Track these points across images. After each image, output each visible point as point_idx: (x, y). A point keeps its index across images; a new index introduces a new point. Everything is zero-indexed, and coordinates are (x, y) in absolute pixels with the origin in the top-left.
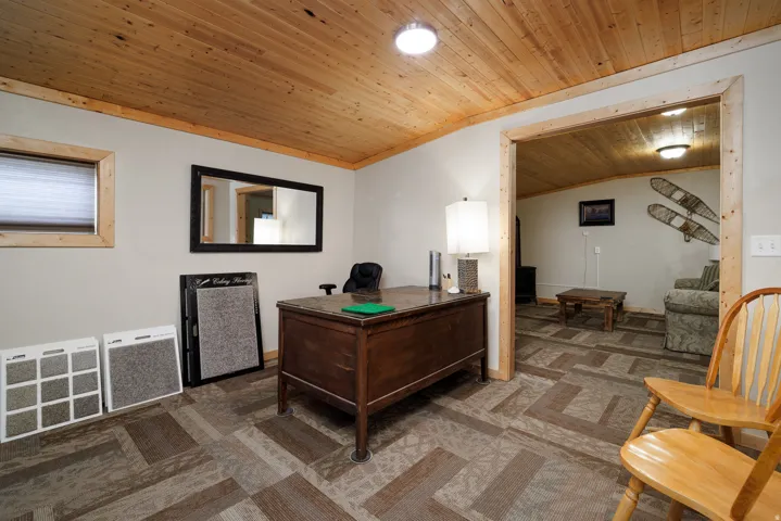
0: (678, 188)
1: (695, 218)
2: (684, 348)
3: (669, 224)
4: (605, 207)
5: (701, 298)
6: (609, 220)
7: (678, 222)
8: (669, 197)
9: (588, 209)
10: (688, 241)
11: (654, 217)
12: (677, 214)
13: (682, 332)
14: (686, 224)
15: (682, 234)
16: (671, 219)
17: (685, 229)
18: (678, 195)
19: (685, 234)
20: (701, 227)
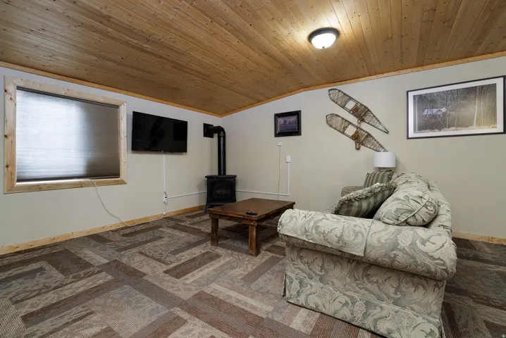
0: (350, 98)
1: (364, 126)
2: (302, 300)
3: (343, 133)
4: (294, 119)
5: (317, 227)
6: (296, 131)
7: (351, 131)
8: (343, 107)
9: (281, 120)
10: (358, 149)
11: (331, 126)
12: (350, 123)
13: (302, 275)
14: (357, 132)
15: (354, 142)
16: (345, 128)
17: (356, 137)
18: (351, 105)
19: (356, 143)
20: (369, 135)
